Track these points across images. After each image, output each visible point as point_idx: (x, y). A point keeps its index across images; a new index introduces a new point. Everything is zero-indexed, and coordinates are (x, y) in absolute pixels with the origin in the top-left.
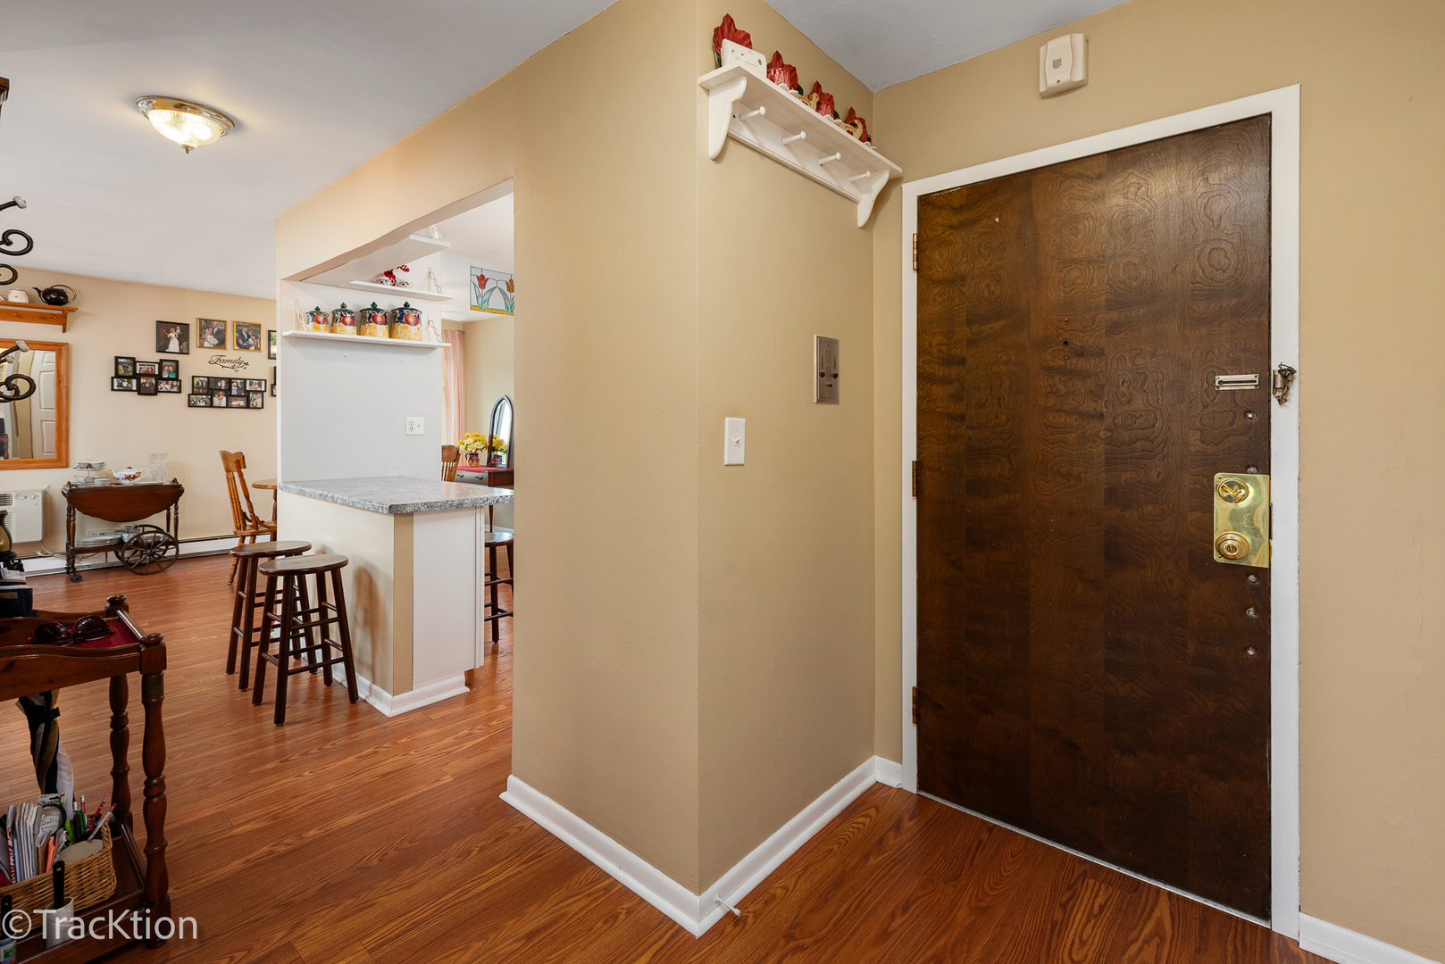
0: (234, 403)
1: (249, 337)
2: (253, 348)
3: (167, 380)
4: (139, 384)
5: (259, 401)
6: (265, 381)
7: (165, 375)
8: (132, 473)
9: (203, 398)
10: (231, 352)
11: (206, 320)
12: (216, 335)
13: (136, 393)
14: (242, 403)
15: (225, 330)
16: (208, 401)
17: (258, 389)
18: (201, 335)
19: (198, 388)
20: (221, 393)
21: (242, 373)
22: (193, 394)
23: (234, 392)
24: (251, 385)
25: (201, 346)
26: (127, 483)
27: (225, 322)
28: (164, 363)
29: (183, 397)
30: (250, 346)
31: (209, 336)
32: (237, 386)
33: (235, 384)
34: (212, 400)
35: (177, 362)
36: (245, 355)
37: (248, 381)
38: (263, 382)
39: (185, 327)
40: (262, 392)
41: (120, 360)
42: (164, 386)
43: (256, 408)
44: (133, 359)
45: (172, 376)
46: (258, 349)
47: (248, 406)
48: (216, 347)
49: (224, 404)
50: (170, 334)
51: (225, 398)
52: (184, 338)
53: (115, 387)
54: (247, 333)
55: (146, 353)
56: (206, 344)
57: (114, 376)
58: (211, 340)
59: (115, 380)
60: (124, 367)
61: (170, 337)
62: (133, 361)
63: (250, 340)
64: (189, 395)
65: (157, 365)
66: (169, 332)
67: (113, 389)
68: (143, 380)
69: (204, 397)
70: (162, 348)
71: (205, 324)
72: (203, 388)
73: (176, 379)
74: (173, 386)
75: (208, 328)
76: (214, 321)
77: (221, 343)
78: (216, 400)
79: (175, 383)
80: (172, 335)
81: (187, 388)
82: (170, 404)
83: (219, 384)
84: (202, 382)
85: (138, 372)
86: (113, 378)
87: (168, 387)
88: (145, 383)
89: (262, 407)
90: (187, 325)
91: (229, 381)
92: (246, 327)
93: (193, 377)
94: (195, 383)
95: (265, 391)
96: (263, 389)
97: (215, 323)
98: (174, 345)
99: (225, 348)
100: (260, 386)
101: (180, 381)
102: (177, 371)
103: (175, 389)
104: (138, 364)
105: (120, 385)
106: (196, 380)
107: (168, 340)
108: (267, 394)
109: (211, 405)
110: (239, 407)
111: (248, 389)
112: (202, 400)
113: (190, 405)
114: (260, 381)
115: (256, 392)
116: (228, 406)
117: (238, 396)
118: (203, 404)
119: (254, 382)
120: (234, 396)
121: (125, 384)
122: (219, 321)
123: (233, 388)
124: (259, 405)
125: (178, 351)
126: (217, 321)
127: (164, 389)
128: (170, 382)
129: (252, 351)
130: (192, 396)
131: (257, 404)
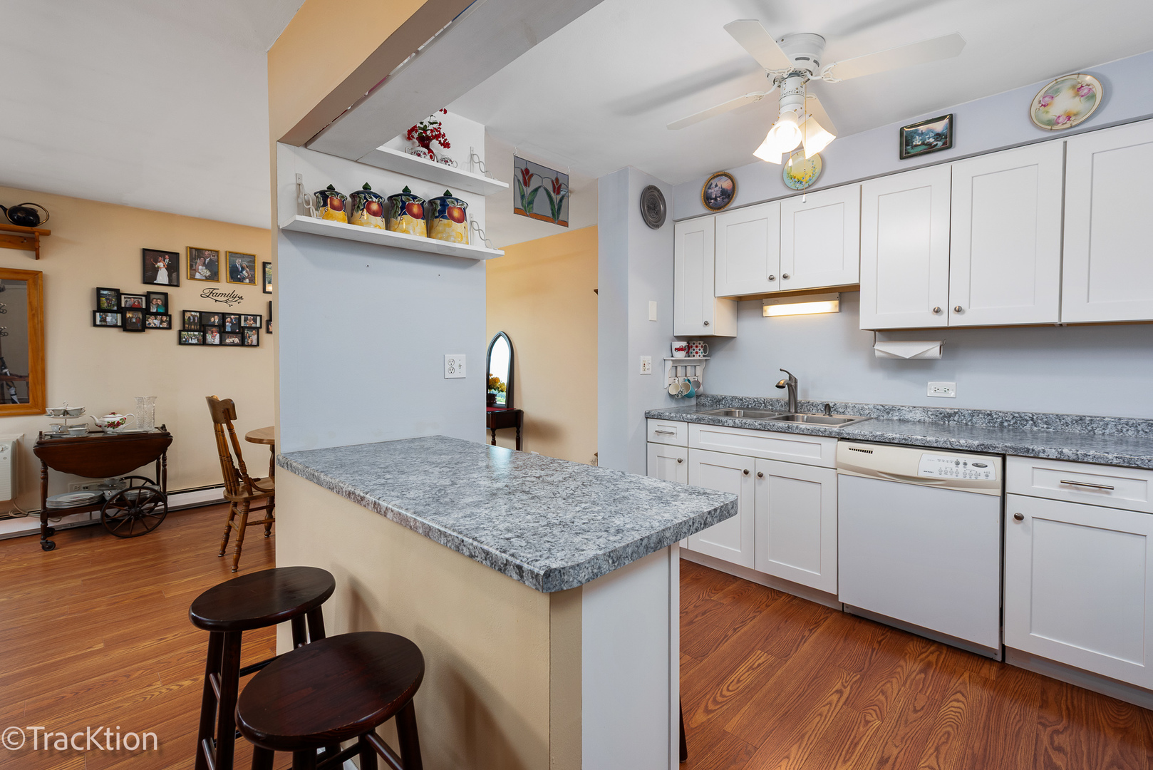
0: (228, 341)
1: (243, 269)
2: (247, 281)
3: (156, 314)
5: (255, 338)
6: (261, 316)
7: (154, 310)
8: (116, 419)
9: (195, 335)
10: (225, 286)
11: (196, 249)
12: (207, 266)
13: (122, 329)
14: (237, 340)
15: (218, 261)
16: (201, 338)
17: (254, 325)
18: (191, 266)
19: (190, 324)
20: (214, 329)
21: (235, 308)
22: (184, 330)
23: (228, 329)
24: (245, 320)
25: (192, 278)
26: (110, 430)
27: (217, 252)
28: (153, 296)
29: (172, 335)
30: (244, 278)
31: (200, 267)
32: (231, 322)
33: (229, 319)
34: (204, 337)
35: (166, 295)
36: (239, 289)
37: (243, 317)
38: (258, 318)
39: (174, 256)
40: (258, 329)
41: (102, 292)
42: (153, 321)
43: (251, 346)
44: (117, 291)
45: (161, 310)
46: (252, 281)
47: (243, 344)
48: (208, 279)
49: (217, 341)
50: (159, 264)
51: (218, 335)
52: (173, 269)
53: (98, 323)
54: (241, 264)
55: (132, 284)
56: (198, 276)
57: (96, 309)
58: (202, 271)
59: (98, 314)
60: (107, 299)
61: (158, 267)
62: (118, 294)
63: (244, 272)
64: (180, 332)
65: (144, 298)
66: (157, 262)
67: (95, 325)
68: (129, 315)
69: (196, 333)
70: (149, 276)
71: (196, 254)
72: (195, 324)
73: (166, 313)
74: (162, 322)
75: (199, 257)
76: (206, 250)
77: (214, 277)
78: (209, 338)
79: (164, 318)
80: (161, 264)
81: (177, 324)
82: (160, 341)
83: (212, 320)
84: (194, 317)
85: (123, 305)
86: (94, 313)
87: (157, 322)
88: (131, 318)
89: (258, 345)
90: (177, 254)
91: (223, 316)
92: (239, 258)
93: (184, 312)
94: (186, 318)
95: (261, 327)
96: (258, 325)
97: (207, 253)
98: (163, 276)
99: (218, 281)
100: (255, 322)
101: (170, 316)
102: (166, 305)
103: (165, 325)
104: (123, 297)
105: (103, 320)
106: (188, 315)
107: (156, 270)
108: (263, 331)
109: (204, 343)
110: (233, 345)
111: (242, 325)
112: (194, 337)
113: (181, 342)
114: (255, 316)
115: (251, 328)
116: (222, 344)
117: (233, 333)
118: (195, 341)
119: (249, 317)
120: (228, 332)
121: (109, 319)
122: (211, 251)
123: (227, 324)
124: (255, 343)
125: (167, 283)
126: (209, 250)
127: (152, 325)
128: (159, 317)
129: (246, 284)
130: (183, 333)
131: (252, 341)
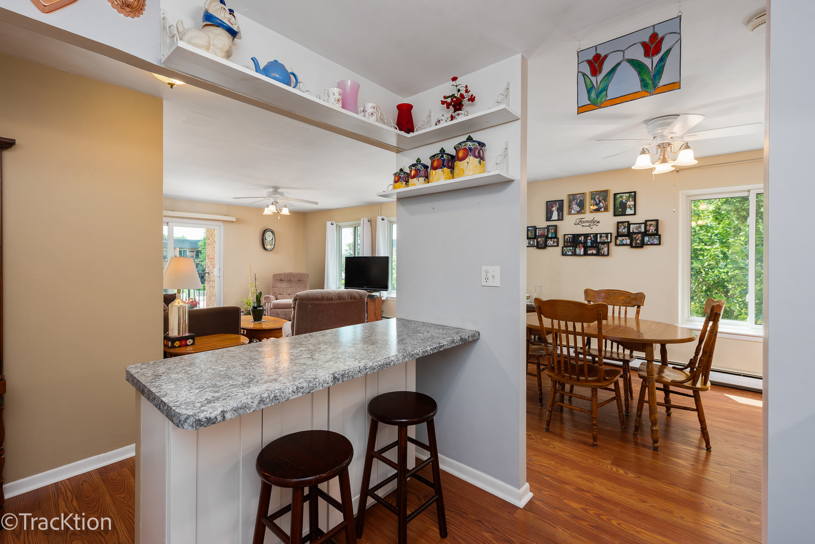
0: (589, 252)
1: (600, 202)
2: (603, 209)
3: (551, 238)
4: (538, 242)
5: (606, 249)
6: (611, 234)
7: (549, 236)
9: (570, 249)
11: (573, 195)
12: (578, 205)
13: (536, 248)
14: (594, 252)
15: (585, 200)
16: (573, 251)
17: (606, 241)
18: (569, 206)
19: (568, 242)
20: (581, 245)
21: (595, 230)
22: (564, 246)
23: (589, 244)
24: (600, 238)
25: (570, 213)
27: (584, 194)
28: (550, 228)
29: (559, 249)
30: (601, 208)
31: (574, 206)
32: (591, 239)
33: (589, 238)
34: (575, 250)
35: (556, 226)
36: (598, 216)
37: (599, 235)
38: (609, 235)
40: (608, 243)
41: (529, 229)
42: (550, 242)
43: (603, 255)
45: (553, 236)
46: (606, 209)
47: (598, 254)
48: (579, 212)
49: (582, 253)
51: (583, 248)
52: (560, 210)
54: (599, 199)
55: (542, 223)
56: (573, 212)
58: (576, 208)
60: (531, 232)
62: (535, 228)
63: (601, 204)
64: (563, 247)
65: (546, 230)
66: (552, 207)
69: (571, 248)
70: (548, 219)
71: (572, 198)
72: (570, 242)
73: (556, 237)
74: (554, 242)
75: (574, 200)
76: (578, 194)
77: (582, 209)
78: (577, 250)
79: (555, 240)
80: (554, 209)
82: (553, 253)
83: (580, 239)
84: (569, 238)
85: (537, 235)
87: (552, 242)
88: (540, 241)
89: (608, 255)
90: (562, 201)
91: (586, 236)
92: (597, 195)
93: (565, 235)
94: (566, 239)
95: (611, 242)
96: (609, 240)
97: (578, 196)
98: (555, 216)
99: (584, 213)
100: (607, 238)
102: (556, 232)
103: (555, 244)
106: (566, 237)
107: (552, 212)
108: (612, 245)
109: (574, 254)
110: (592, 255)
111: (599, 240)
112: (569, 250)
113: (564, 254)
114: (607, 234)
115: (604, 243)
116: (586, 254)
117: (592, 247)
118: (570, 253)
119: (603, 235)
120: (589, 247)
121: (531, 242)
122: (581, 194)
123: (588, 241)
124: (606, 253)
125: (557, 219)
126: (579, 194)
127: (550, 245)
128: (553, 240)
129: (602, 212)
130: (564, 248)
131: (604, 252)
